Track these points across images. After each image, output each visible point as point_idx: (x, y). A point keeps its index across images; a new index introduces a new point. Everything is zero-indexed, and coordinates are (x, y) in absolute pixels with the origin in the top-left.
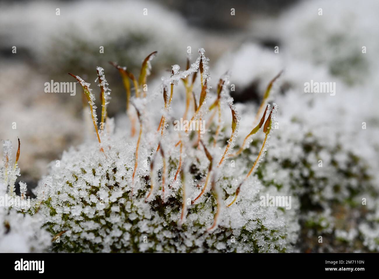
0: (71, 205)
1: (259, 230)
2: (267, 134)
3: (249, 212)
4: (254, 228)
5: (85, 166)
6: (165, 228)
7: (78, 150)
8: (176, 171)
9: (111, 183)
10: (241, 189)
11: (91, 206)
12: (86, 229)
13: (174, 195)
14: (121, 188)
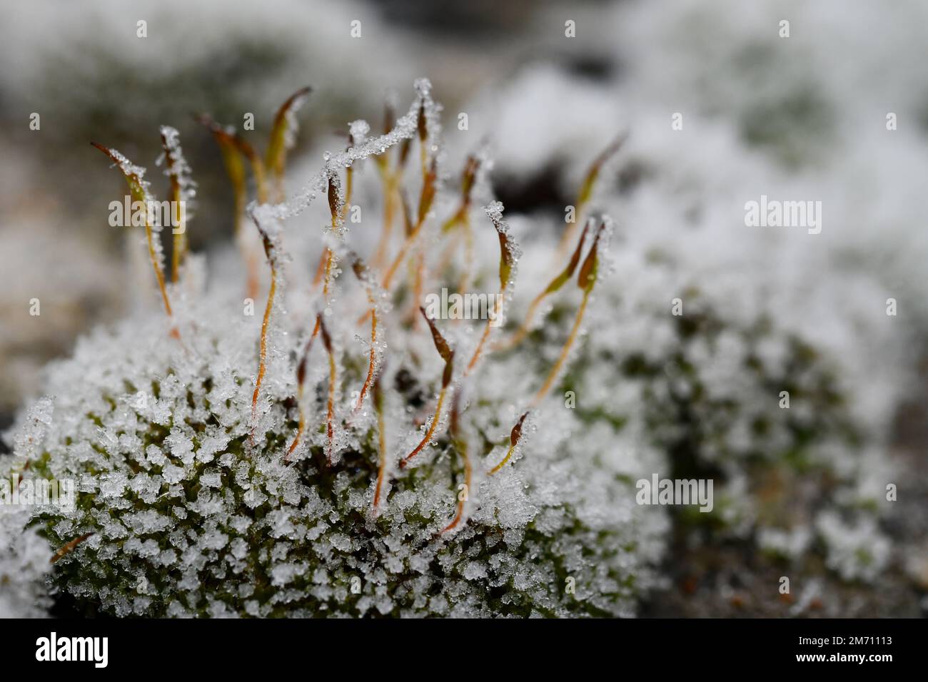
0: (99, 473)
1: (569, 531)
2: (587, 294)
3: (543, 487)
4: (557, 525)
5: (133, 374)
6: (333, 529)
7: (113, 334)
8: (361, 385)
9: (198, 416)
10: (523, 430)
11: (149, 475)
12: (137, 531)
13: (356, 445)
14: (224, 429)
